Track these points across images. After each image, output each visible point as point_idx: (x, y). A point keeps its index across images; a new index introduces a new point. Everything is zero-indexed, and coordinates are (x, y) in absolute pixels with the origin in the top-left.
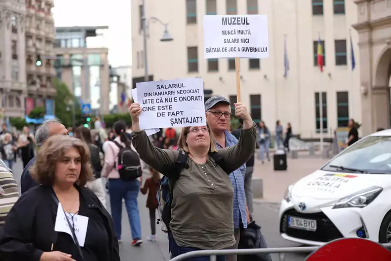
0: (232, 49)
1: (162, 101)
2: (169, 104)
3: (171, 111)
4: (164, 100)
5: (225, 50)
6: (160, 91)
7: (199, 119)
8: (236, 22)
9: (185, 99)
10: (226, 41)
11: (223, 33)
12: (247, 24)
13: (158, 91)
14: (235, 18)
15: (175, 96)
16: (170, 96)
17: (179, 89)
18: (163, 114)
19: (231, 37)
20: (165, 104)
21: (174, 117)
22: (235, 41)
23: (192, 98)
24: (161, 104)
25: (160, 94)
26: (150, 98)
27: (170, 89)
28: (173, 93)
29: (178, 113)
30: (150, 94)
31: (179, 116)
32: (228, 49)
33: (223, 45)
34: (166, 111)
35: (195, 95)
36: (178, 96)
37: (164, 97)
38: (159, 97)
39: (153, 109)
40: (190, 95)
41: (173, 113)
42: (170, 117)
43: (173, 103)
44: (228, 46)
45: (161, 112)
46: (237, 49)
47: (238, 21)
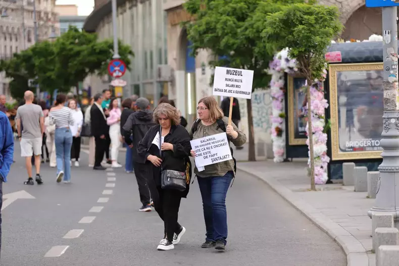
0: (230, 91)
1: (205, 149)
2: (208, 150)
3: (211, 154)
4: (206, 149)
5: (226, 91)
6: (203, 144)
7: (228, 156)
8: (234, 73)
9: (217, 146)
10: (227, 85)
11: (226, 79)
12: (241, 75)
13: (201, 144)
14: (234, 71)
15: (211, 145)
16: (209, 146)
17: (212, 141)
18: (207, 157)
19: (230, 83)
20: (207, 151)
21: (213, 158)
22: (233, 86)
23: (221, 145)
24: (205, 151)
25: (203, 145)
26: (198, 148)
27: (208, 142)
28: (210, 144)
29: (214, 155)
30: (198, 147)
31: (216, 157)
32: (228, 91)
33: (224, 88)
34: (208, 155)
35: (222, 143)
36: (213, 145)
37: (205, 147)
38: (203, 147)
39: (201, 155)
40: (220, 143)
41: (212, 156)
42: (211, 158)
43: (211, 150)
44: (228, 89)
45: (205, 155)
46: (233, 92)
47: (236, 73)
